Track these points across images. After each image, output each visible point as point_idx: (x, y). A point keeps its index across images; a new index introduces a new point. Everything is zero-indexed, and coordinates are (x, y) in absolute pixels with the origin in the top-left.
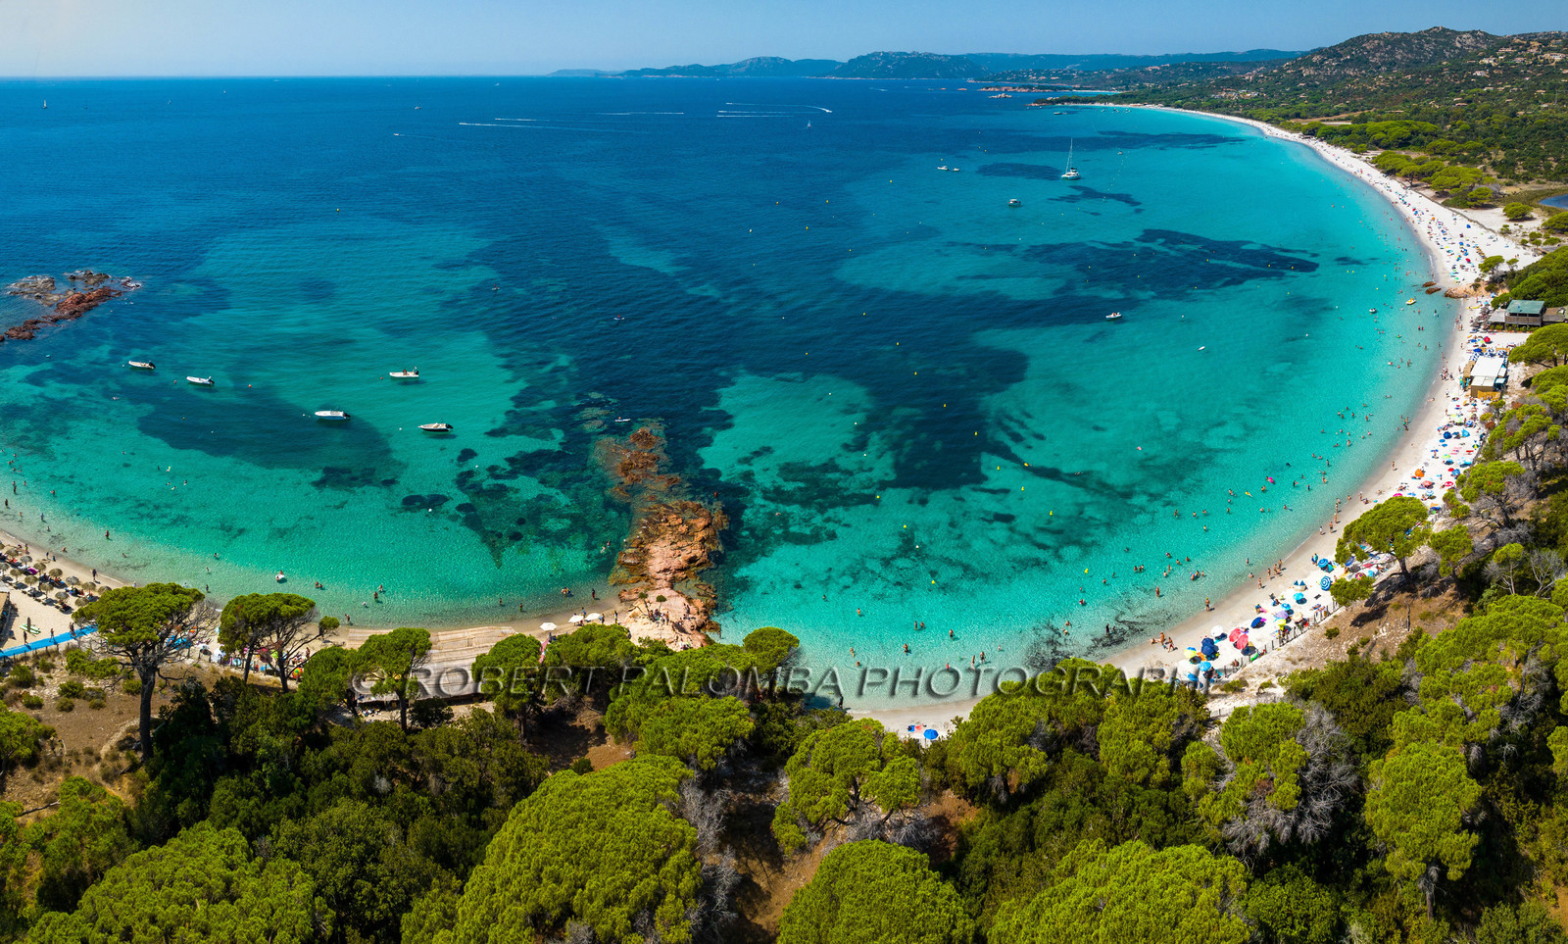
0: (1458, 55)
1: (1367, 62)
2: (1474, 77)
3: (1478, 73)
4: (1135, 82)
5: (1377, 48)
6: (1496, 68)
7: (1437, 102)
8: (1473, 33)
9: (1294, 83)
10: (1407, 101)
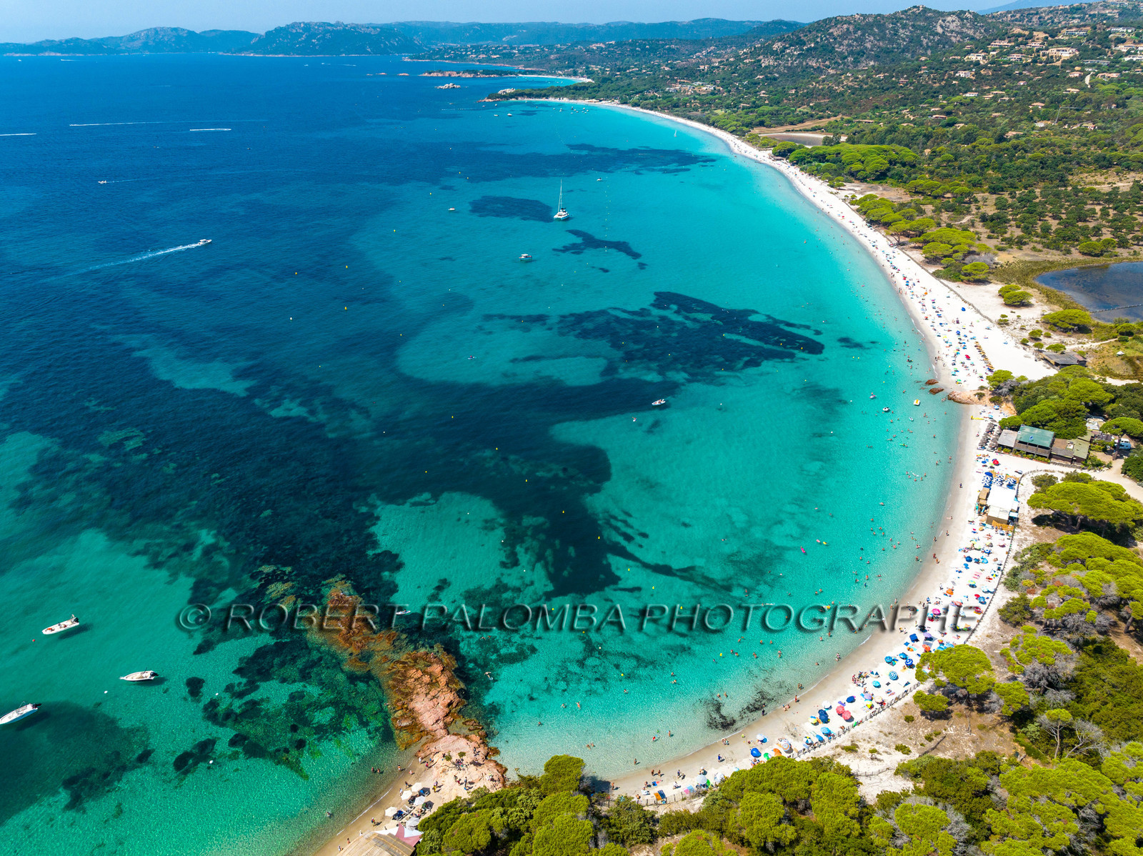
0: (939, 42)
1: (832, 51)
2: (956, 79)
3: (962, 74)
4: (581, 63)
5: (845, 35)
6: (985, 67)
7: (912, 112)
8: (960, 15)
9: (751, 75)
10: (877, 107)
